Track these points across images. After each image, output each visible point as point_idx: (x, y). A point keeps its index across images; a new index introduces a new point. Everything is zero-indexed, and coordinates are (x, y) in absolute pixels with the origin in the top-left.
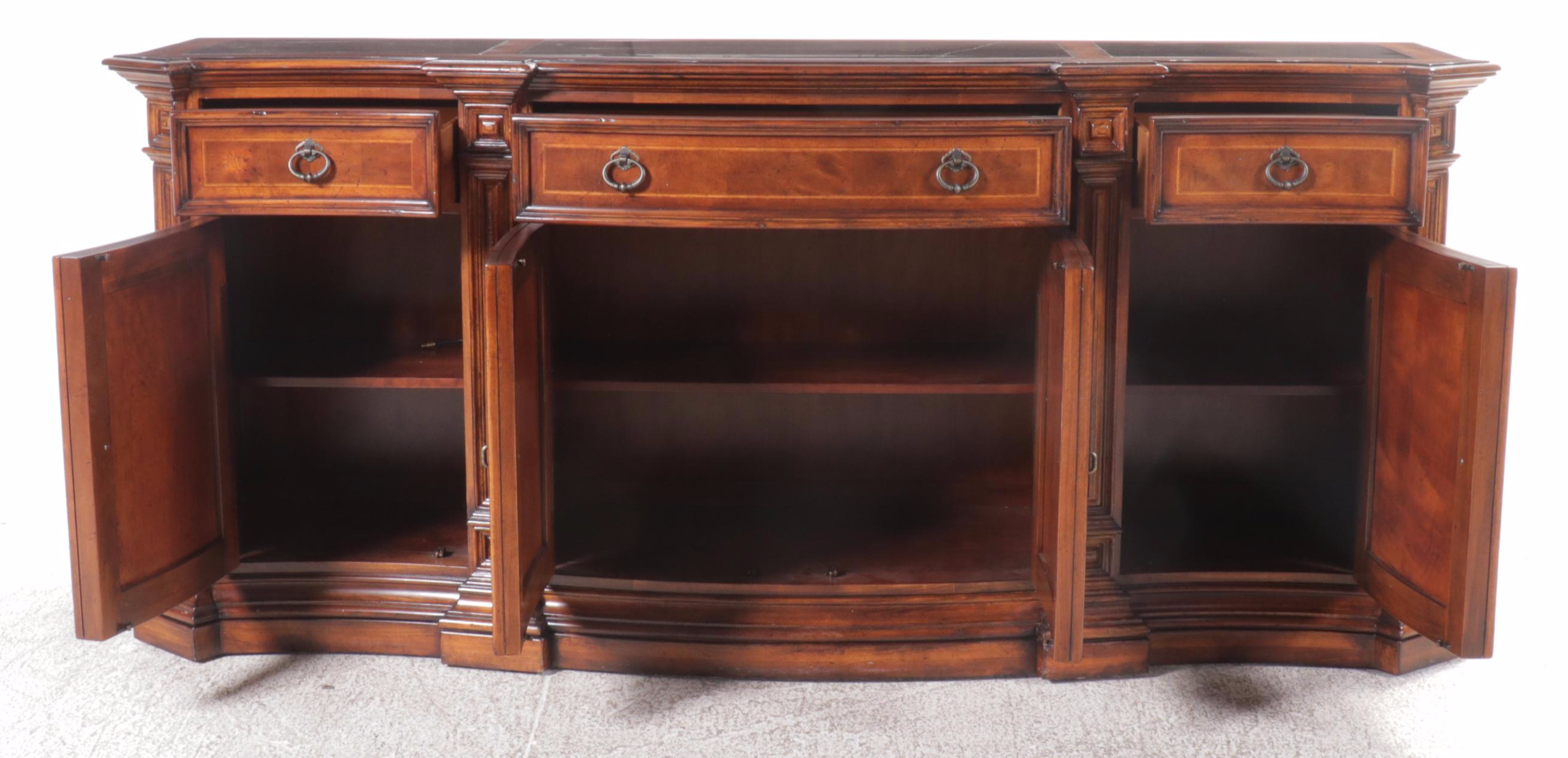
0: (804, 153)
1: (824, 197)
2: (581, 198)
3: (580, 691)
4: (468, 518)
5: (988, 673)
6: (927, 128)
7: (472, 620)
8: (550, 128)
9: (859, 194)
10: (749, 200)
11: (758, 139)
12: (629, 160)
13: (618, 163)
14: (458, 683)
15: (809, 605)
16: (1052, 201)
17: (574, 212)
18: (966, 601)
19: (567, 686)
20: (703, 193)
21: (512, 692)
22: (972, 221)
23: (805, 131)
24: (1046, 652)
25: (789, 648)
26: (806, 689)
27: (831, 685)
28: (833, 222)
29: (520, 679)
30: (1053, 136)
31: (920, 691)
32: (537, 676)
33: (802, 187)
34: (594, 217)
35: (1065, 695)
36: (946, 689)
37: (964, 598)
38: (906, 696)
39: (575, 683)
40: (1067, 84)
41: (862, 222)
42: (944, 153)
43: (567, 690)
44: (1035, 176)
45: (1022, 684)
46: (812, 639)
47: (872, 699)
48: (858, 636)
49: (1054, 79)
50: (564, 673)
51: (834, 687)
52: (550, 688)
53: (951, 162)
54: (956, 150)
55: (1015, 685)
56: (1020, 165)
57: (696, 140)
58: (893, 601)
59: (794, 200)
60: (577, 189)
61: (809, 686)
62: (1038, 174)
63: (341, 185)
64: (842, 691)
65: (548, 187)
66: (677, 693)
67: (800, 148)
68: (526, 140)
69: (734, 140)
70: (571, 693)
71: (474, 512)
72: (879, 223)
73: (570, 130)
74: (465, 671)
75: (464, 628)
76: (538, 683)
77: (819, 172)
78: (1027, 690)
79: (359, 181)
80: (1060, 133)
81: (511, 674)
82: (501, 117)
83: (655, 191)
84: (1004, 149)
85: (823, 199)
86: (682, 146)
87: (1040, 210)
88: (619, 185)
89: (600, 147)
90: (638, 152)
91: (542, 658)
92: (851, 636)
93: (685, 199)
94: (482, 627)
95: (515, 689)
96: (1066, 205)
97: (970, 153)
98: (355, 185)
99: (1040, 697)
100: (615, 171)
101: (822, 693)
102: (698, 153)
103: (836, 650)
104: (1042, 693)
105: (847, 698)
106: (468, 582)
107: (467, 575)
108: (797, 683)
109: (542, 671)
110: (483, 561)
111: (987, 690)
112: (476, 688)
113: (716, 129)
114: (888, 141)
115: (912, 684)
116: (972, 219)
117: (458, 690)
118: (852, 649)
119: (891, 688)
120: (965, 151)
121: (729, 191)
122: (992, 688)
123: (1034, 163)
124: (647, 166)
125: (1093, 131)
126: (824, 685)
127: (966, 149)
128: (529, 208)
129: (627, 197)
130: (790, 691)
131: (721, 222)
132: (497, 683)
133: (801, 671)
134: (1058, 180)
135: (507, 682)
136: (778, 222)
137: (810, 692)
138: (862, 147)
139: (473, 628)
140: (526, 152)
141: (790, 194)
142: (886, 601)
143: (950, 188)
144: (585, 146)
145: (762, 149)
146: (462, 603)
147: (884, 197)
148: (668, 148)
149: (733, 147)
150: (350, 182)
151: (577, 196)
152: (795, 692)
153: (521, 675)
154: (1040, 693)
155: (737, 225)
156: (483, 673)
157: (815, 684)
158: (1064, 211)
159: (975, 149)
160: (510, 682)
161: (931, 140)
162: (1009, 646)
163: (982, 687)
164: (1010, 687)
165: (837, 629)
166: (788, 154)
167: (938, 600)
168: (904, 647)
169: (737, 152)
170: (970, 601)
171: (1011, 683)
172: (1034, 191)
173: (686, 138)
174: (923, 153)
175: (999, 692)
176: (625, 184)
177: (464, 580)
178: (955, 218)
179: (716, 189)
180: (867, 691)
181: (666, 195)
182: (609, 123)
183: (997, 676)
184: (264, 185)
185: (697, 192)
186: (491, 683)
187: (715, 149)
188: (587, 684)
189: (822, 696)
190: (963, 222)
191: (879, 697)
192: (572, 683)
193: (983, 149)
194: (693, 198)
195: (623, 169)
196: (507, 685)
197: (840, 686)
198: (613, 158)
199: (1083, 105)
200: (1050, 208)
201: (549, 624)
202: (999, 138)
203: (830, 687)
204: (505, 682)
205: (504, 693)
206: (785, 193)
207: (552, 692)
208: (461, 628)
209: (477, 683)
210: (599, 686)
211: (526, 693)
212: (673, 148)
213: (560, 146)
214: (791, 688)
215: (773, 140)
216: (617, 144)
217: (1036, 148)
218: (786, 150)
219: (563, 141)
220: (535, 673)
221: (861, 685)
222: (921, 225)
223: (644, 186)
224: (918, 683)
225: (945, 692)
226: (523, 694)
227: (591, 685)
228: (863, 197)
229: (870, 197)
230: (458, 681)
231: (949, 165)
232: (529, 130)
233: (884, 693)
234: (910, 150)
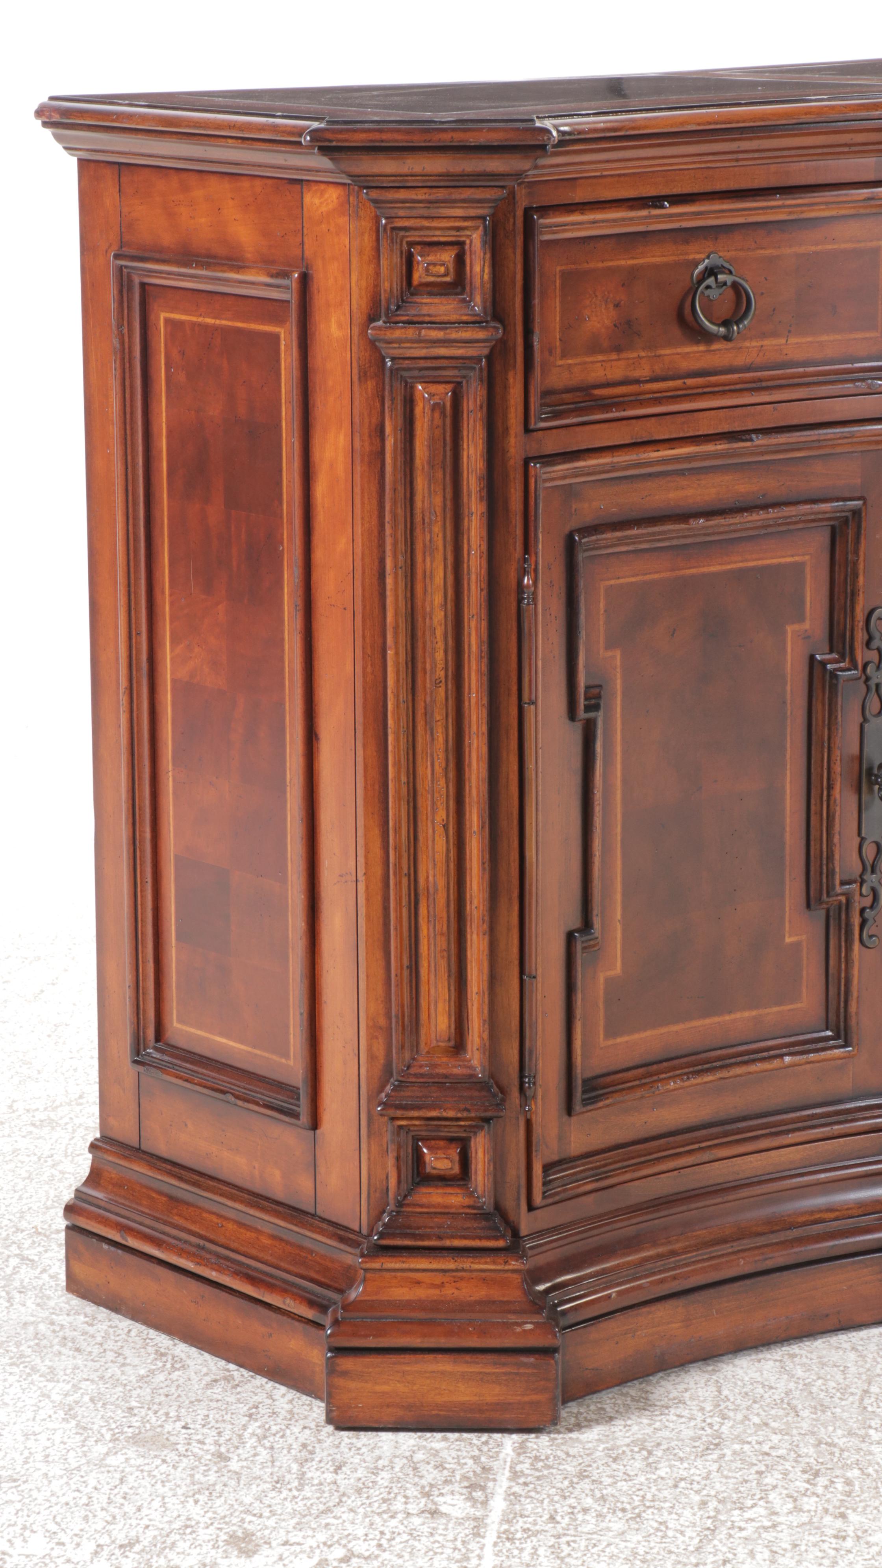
63: (760, 343)
79: (789, 332)
98: (783, 341)
150: (774, 334)
184: (643, 354)
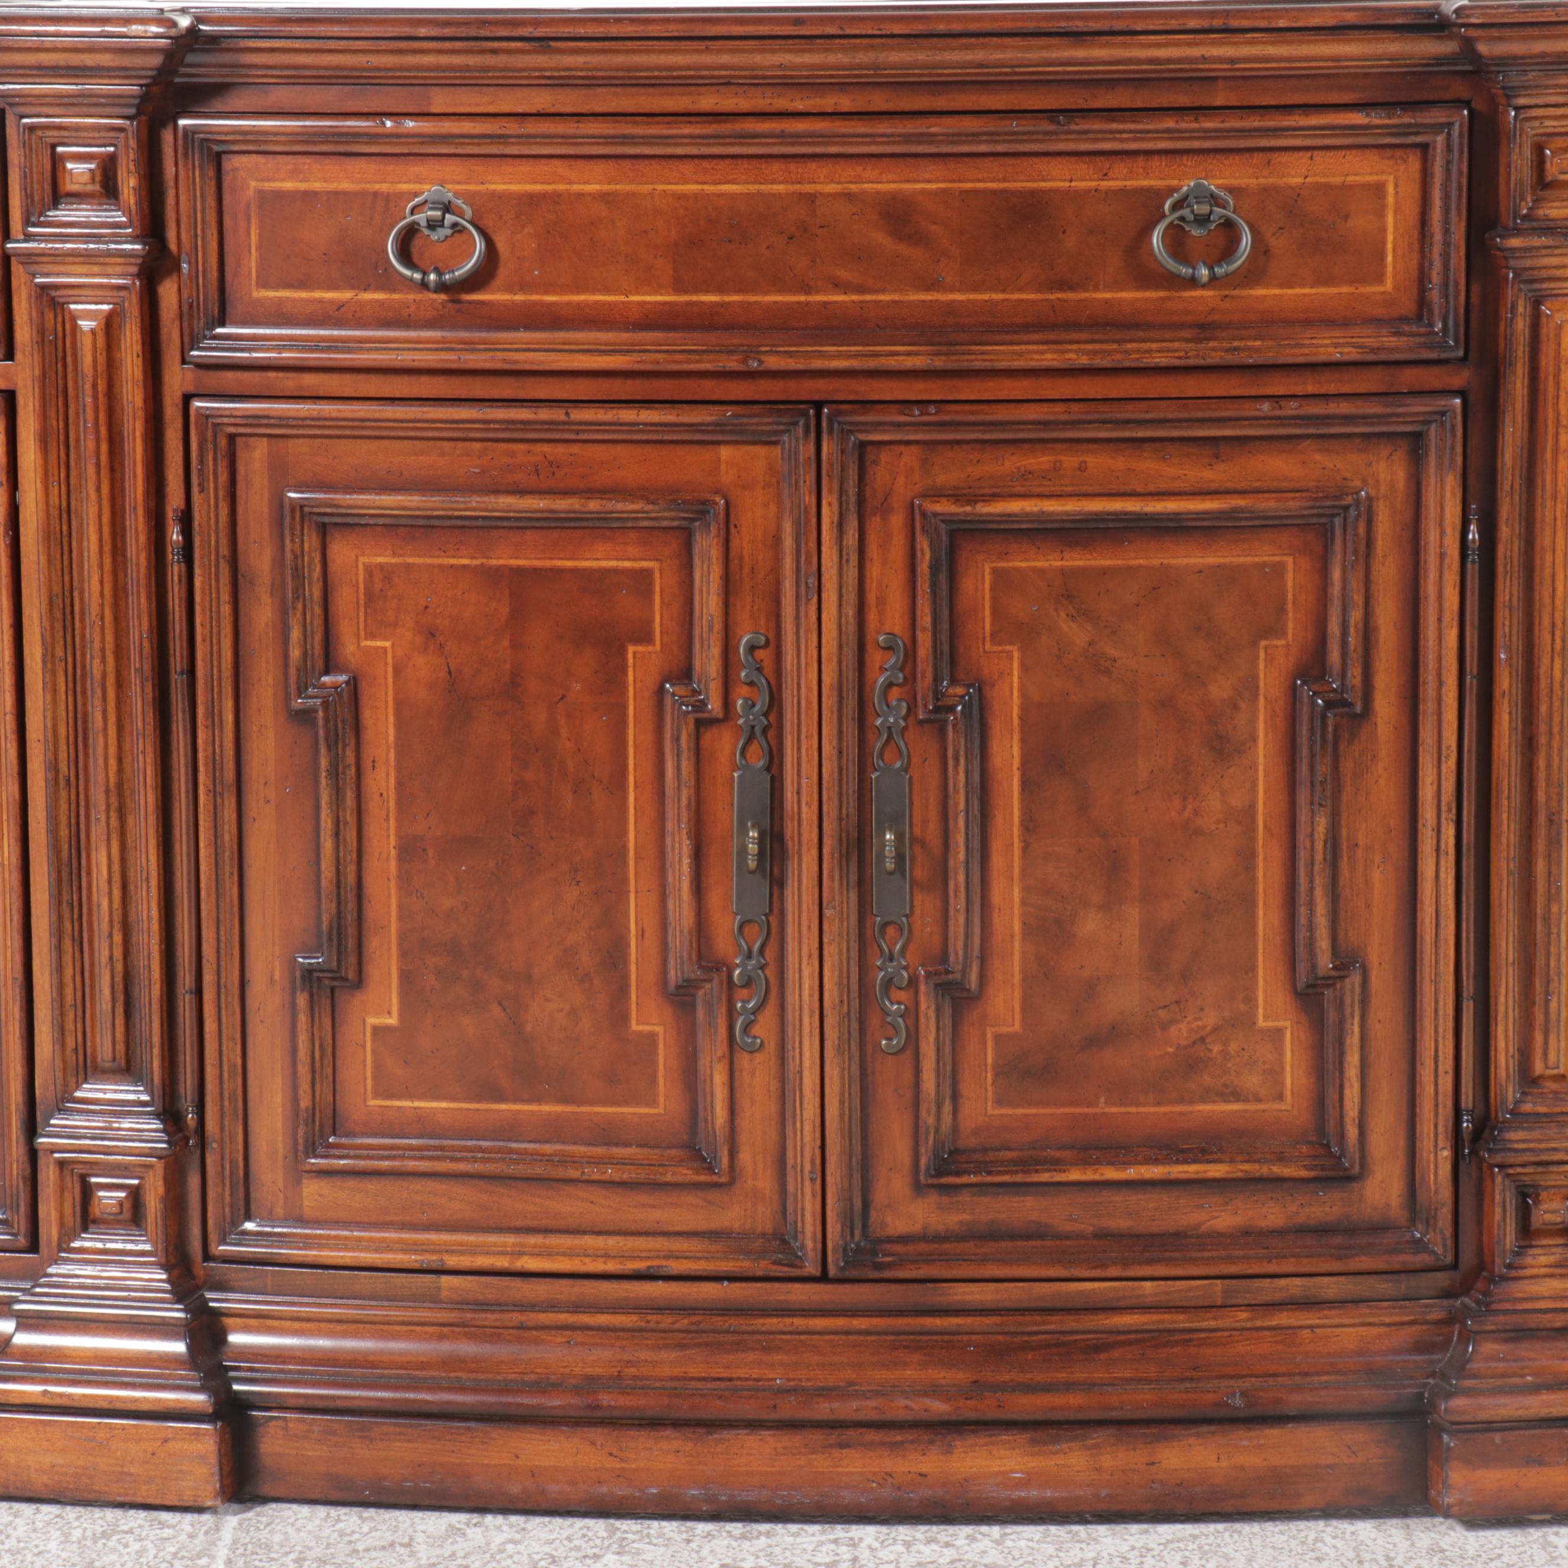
0: (849, 196)
1: (896, 297)
2: (341, 305)
3: (310, 1549)
4: (39, 1131)
5: (1308, 1501)
6: (1131, 132)
7: (45, 1381)
8: (266, 142)
9: (976, 288)
10: (722, 304)
11: (745, 164)
12: (447, 216)
13: (423, 223)
14: (8, 1537)
15: (867, 1333)
16: (1422, 302)
17: (323, 339)
18: (1249, 1325)
19: (277, 1538)
20: (617, 291)
21: (140, 1553)
22: (1236, 349)
23: (850, 144)
24: (1449, 1448)
25: (816, 1437)
26: (861, 1539)
27: (921, 1531)
28: (917, 354)
29: (163, 1525)
30: (1424, 149)
31: (1138, 1545)
32: (206, 1517)
33: (843, 274)
34: (369, 350)
35: (1500, 1556)
36: (1203, 1540)
37: (1244, 1315)
38: (1104, 1554)
39: (298, 1530)
40: (1483, 48)
41: (983, 353)
42: (1172, 190)
43: (276, 1547)
44: (1384, 243)
45: (1394, 1531)
46: (874, 1416)
47: (1021, 1561)
48: (986, 1408)
49: (1450, 38)
50: (271, 1509)
51: (929, 1535)
52: (235, 1542)
53: (1185, 212)
54: (1197, 185)
55: (1374, 1533)
56: (1346, 217)
57: (599, 168)
58: (1071, 1323)
59: (825, 304)
60: (332, 286)
61: (868, 1534)
62: (1390, 238)
64: (947, 1545)
65: (263, 283)
66: (547, 1549)
67: (839, 183)
68: (211, 173)
69: (687, 168)
70: (287, 1554)
71: (52, 1117)
72: (1020, 354)
73: (311, 148)
74: (27, 1509)
75: (27, 1401)
76: (206, 1533)
77: (880, 238)
78: (1403, 1545)
80: (1440, 139)
81: (142, 1514)
82: (112, 149)
83: (510, 289)
84: (1308, 180)
85: (894, 302)
86: (571, 183)
87: (1396, 323)
88: (425, 273)
89: (384, 187)
90: (469, 198)
91: (216, 1469)
92: (968, 1410)
93: (579, 305)
94: (70, 1396)
95: (150, 1546)
96: (1456, 309)
97: (1231, 190)
99: (1435, 1559)
100: (417, 244)
101: (899, 1548)
102: (603, 196)
103: (931, 1442)
104: (1443, 1551)
105: (960, 1560)
106: (38, 1290)
107: (35, 1275)
108: (839, 1527)
109: (218, 1502)
110: (76, 1236)
111: (1303, 1543)
112: (53, 1546)
113: (647, 140)
114: (1042, 165)
115: (1119, 1528)
116: (1236, 344)
117: (8, 1551)
118: (971, 1440)
119: (1068, 1537)
120: (1218, 187)
121: (678, 288)
122: (1316, 1540)
123: (1380, 213)
124: (490, 231)
125: (1548, 165)
126: (903, 1531)
127: (1220, 181)
128: (219, 330)
129: (443, 304)
130: (821, 1543)
131: (660, 357)
132: (104, 1535)
133: (847, 1496)
134: (1437, 250)
135: (130, 1532)
136: (790, 354)
137: (870, 1547)
138: (979, 180)
139: (46, 1401)
140: (211, 202)
141: (817, 292)
142: (1054, 1323)
143: (1185, 271)
144: (346, 186)
145: (753, 188)
146: (23, 1339)
147: (1032, 296)
148: (538, 188)
149: (685, 182)
151: (332, 302)
152: (833, 1547)
153: (164, 1516)
154: (1435, 1550)
155: (697, 362)
156: (71, 1513)
157: (884, 1529)
158: (1451, 323)
159: (1242, 182)
160: (137, 1531)
161: (1141, 161)
162: (1357, 1435)
163: (1294, 1537)
164: (1361, 1538)
165: (934, 1391)
166: (811, 199)
167: (1181, 1321)
168: (1098, 1436)
169: (696, 196)
170: (1259, 1323)
171: (1365, 1529)
172: (1380, 278)
173: (581, 164)
174: (1122, 192)
175: (1335, 1547)
176: (439, 273)
177: (27, 1285)
178: (1197, 340)
179: (648, 282)
180: (1009, 1543)
181: (534, 297)
182: (400, 130)
183: (1329, 1512)
185: (607, 290)
186: (89, 1533)
187: (647, 188)
188: (326, 1532)
189: (899, 1554)
190: (1214, 349)
191: (1038, 1557)
192: (290, 1530)
193: (1262, 181)
194: (596, 302)
195: (434, 237)
196: (130, 1538)
197: (942, 1532)
198: (412, 213)
199: (1522, 101)
200: (1420, 317)
201: (236, 1387)
202: (1297, 155)
203: (919, 1535)
204: (126, 1533)
205: (121, 1555)
206: (806, 288)
207: (241, 1551)
208: (17, 1401)
209: (55, 1534)
210: (356, 1536)
211: (175, 1554)
212: (549, 188)
213: (289, 185)
214: (824, 1538)
215: (776, 166)
216: (420, 180)
217: (1383, 178)
218: (808, 188)
219: (295, 173)
220: (200, 1510)
221: (996, 1530)
222: (1119, 356)
223: (480, 279)
224: (1134, 1528)
225: (1200, 1548)
226: (169, 1557)
227: (335, 1535)
228: (985, 297)
229: (1000, 296)
230: (10, 1530)
231: (1182, 219)
232: (216, 148)
233: (1050, 1549)
234: (1093, 184)
